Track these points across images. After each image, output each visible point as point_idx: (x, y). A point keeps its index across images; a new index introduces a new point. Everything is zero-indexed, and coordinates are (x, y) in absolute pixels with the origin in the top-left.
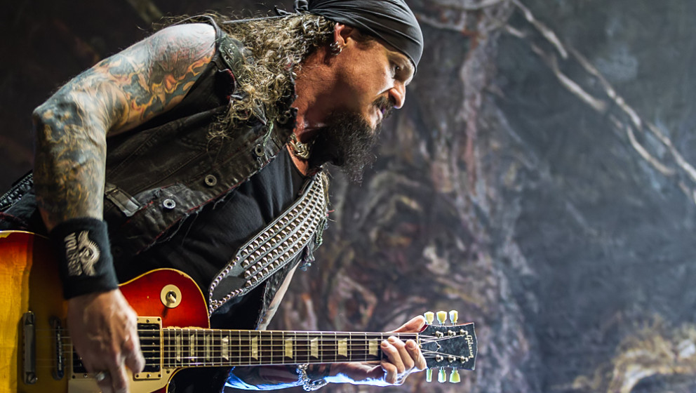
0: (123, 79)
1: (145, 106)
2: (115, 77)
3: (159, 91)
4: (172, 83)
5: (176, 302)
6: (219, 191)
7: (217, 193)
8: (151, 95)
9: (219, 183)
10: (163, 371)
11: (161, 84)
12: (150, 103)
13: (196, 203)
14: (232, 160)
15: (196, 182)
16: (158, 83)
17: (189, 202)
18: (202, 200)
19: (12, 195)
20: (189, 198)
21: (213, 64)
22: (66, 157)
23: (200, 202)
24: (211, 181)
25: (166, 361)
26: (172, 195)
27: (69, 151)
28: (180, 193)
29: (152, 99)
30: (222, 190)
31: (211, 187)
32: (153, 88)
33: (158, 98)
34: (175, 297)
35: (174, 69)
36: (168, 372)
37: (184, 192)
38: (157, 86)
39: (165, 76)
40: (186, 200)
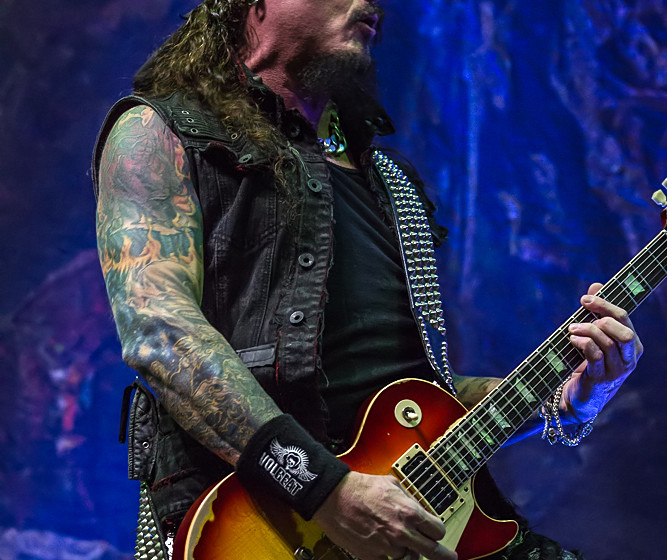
0: (151, 248)
1: (191, 249)
2: (145, 255)
3: (184, 221)
4: (185, 202)
5: (417, 414)
6: (323, 260)
7: (323, 264)
8: (183, 232)
9: (316, 254)
10: (461, 494)
11: (178, 215)
12: (192, 240)
13: (317, 292)
14: (304, 221)
15: (296, 275)
16: (175, 216)
17: (311, 299)
18: (319, 284)
19: (137, 451)
20: (307, 295)
21: (189, 150)
22: (198, 381)
23: (320, 289)
24: (306, 260)
25: (456, 482)
26: (290, 309)
27: (196, 371)
28: (294, 299)
29: (188, 234)
30: (324, 257)
31: (314, 264)
32: (177, 225)
33: (190, 228)
34: (413, 411)
35: (170, 188)
36: (466, 490)
37: (297, 296)
38: (177, 219)
39: (173, 204)
40: (306, 301)
